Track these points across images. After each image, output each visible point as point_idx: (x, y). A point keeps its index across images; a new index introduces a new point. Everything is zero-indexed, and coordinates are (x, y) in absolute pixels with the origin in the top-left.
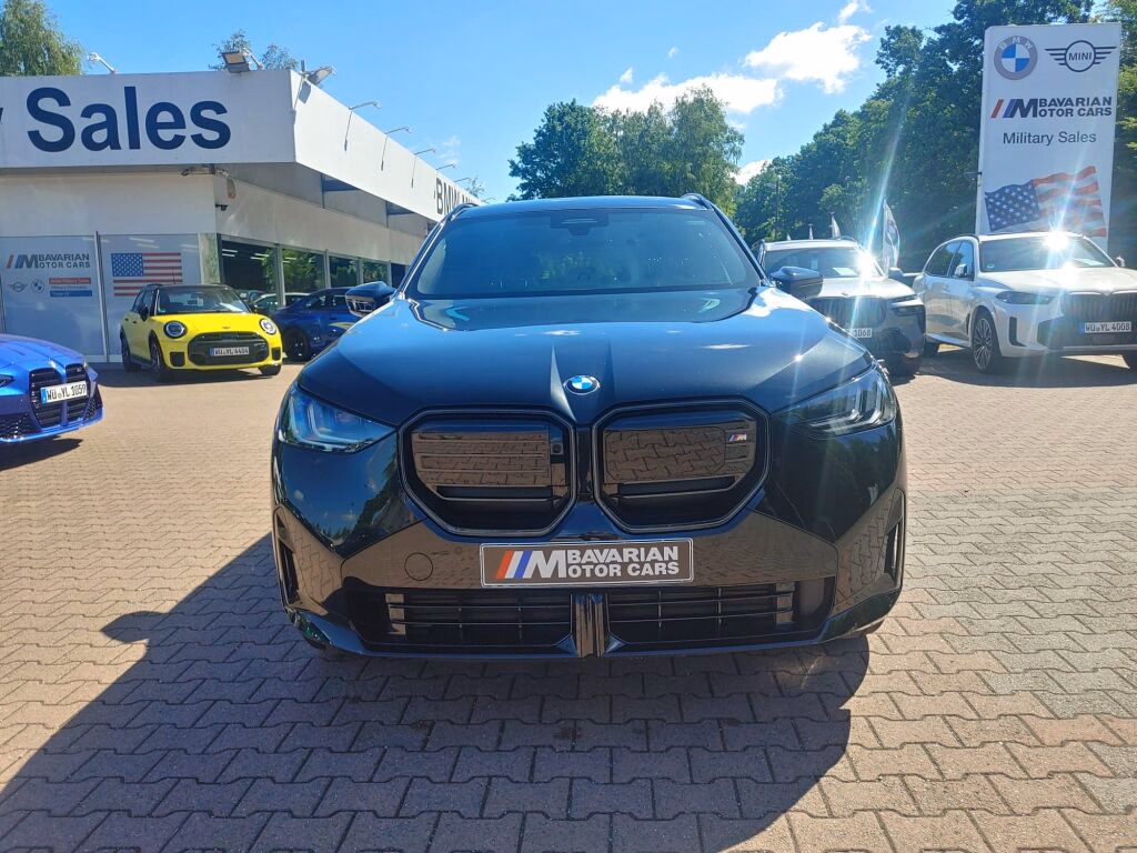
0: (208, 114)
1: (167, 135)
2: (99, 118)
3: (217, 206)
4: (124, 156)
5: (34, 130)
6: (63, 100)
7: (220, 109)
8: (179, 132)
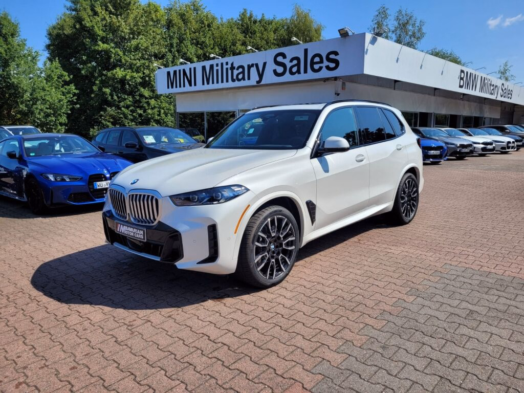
0: (332, 56)
1: (316, 67)
2: (295, 62)
3: (336, 94)
4: (302, 77)
5: (274, 69)
6: (284, 56)
7: (336, 53)
8: (321, 65)
